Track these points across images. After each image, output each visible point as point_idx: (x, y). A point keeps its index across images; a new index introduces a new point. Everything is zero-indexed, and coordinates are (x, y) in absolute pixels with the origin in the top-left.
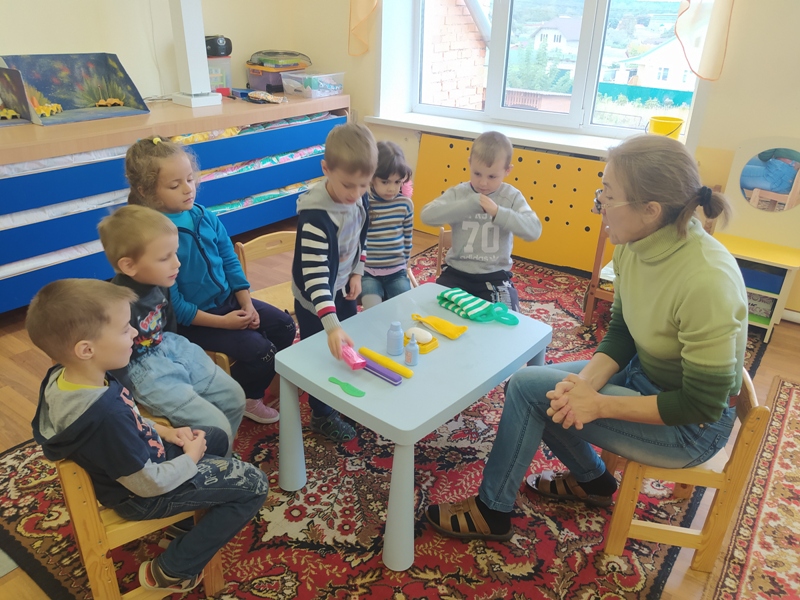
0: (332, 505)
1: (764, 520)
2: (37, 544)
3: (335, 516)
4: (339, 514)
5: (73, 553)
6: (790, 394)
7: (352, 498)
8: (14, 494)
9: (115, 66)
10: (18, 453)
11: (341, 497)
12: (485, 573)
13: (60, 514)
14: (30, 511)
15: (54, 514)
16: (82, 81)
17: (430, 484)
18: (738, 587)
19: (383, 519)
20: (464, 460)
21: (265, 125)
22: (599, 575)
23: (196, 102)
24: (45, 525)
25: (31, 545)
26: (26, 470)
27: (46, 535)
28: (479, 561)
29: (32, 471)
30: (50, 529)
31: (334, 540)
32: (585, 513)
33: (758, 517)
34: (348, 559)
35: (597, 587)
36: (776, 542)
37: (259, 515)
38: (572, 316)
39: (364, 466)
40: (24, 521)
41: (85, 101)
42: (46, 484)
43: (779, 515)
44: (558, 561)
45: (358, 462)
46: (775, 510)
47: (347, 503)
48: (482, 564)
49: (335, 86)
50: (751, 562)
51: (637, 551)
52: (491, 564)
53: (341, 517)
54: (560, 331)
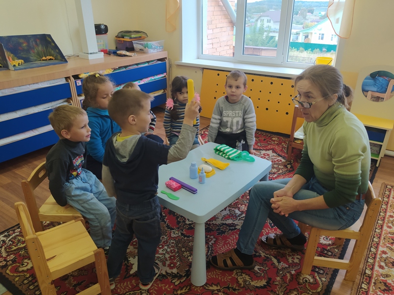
0: (165, 254)
1: (380, 254)
2: (17, 279)
3: (167, 260)
4: (168, 259)
5: (35, 283)
6: (390, 191)
7: (174, 251)
8: (4, 255)
9: (50, 40)
10: (6, 234)
11: (169, 250)
12: (242, 285)
13: (28, 263)
14: (13, 262)
15: (25, 263)
16: (34, 49)
17: (213, 242)
18: (368, 288)
19: (191, 260)
20: (230, 229)
21: (125, 67)
22: (299, 285)
23: (91, 57)
24: (21, 269)
25: (14, 280)
26: (10, 242)
27: (21, 274)
28: (239, 280)
29: (13, 242)
30: (23, 271)
31: (166, 272)
32: (291, 254)
33: (377, 253)
34: (173, 281)
35: (298, 291)
36: (386, 265)
37: (128, 261)
38: (282, 157)
39: (180, 235)
40: (10, 268)
41: (35, 58)
42: (21, 249)
43: (387, 252)
44: (278, 278)
45: (177, 232)
46: (385, 249)
47: (172, 253)
48: (241, 281)
49: (160, 47)
50: (374, 275)
51: (317, 272)
52: (245, 281)
53: (169, 260)
54: (275, 164)
